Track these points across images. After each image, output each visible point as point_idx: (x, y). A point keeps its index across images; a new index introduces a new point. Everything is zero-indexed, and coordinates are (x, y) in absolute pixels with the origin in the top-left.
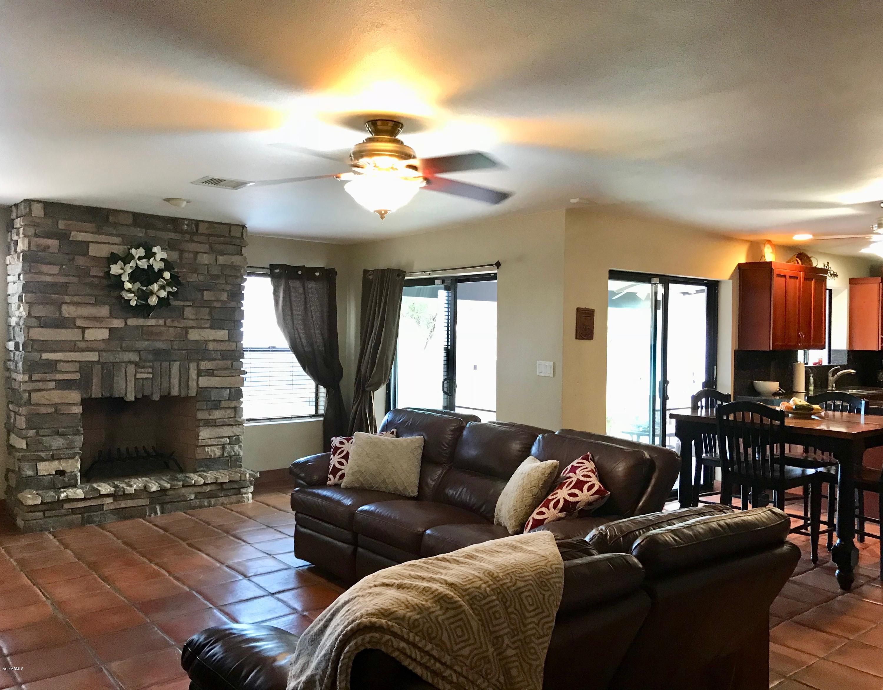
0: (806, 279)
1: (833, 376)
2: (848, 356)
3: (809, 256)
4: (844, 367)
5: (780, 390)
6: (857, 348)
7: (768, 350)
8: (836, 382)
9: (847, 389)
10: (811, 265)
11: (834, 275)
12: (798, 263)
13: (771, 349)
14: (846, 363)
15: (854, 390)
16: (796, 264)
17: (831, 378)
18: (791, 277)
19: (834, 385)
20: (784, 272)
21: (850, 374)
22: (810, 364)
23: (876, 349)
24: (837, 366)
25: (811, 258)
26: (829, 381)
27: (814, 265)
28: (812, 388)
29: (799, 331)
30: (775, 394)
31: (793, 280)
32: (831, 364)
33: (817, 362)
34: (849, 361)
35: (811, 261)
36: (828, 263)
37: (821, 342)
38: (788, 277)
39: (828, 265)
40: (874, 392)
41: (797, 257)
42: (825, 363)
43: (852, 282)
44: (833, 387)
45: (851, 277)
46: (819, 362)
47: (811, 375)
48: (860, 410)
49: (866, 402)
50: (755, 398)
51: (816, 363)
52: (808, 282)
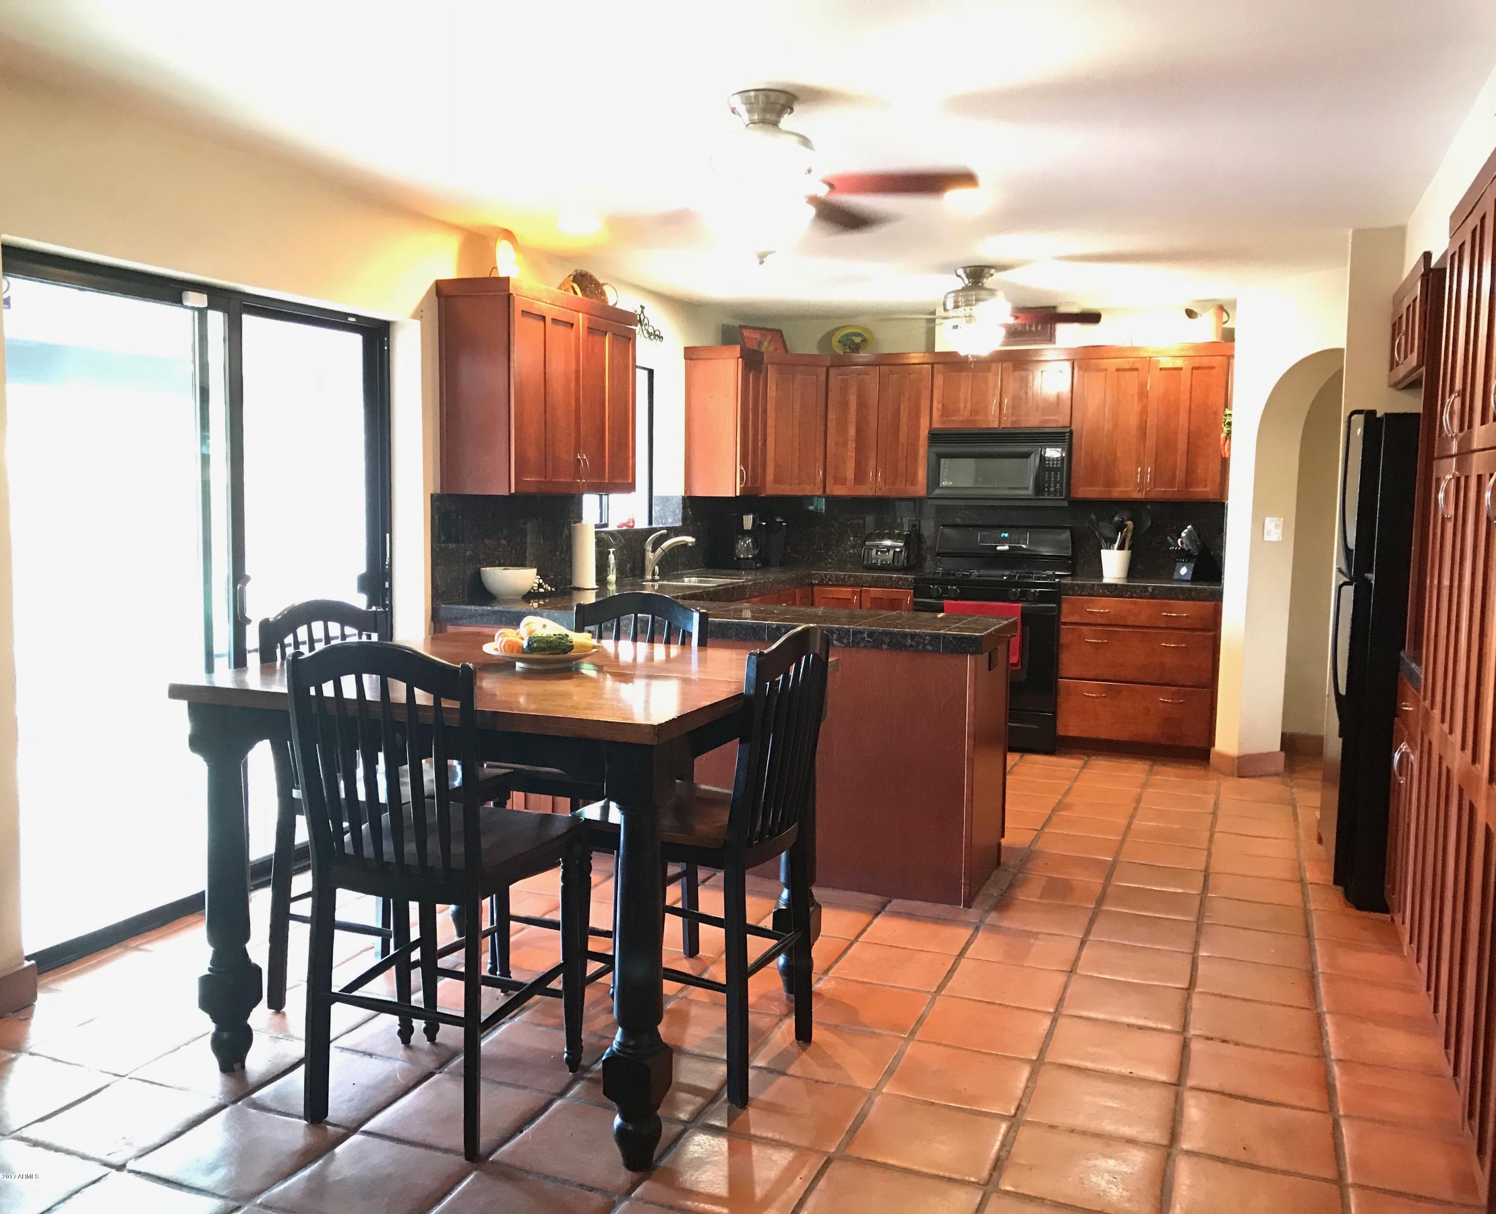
0: (591, 330)
1: (654, 551)
2: (683, 508)
3: (601, 282)
4: (673, 531)
5: (540, 586)
6: (698, 492)
7: (507, 494)
8: (660, 563)
9: (680, 577)
10: (605, 301)
11: (656, 335)
12: (575, 293)
13: (513, 491)
14: (679, 524)
15: (693, 579)
16: (572, 294)
17: (650, 555)
18: (554, 320)
19: (657, 568)
20: (542, 307)
21: (685, 545)
22: (613, 527)
23: (732, 495)
24: (662, 529)
25: (605, 287)
26: (647, 563)
27: (611, 304)
28: (612, 577)
29: (577, 451)
30: (530, 596)
31: (561, 329)
32: (654, 526)
33: (625, 521)
34: (684, 519)
35: (603, 293)
36: (642, 307)
37: (627, 478)
38: (548, 320)
39: (642, 312)
40: (728, 581)
41: (573, 281)
42: (642, 524)
43: (690, 354)
44: (653, 574)
45: (687, 346)
46: (629, 522)
47: (611, 550)
48: (690, 634)
49: (701, 615)
50: (477, 608)
51: (625, 525)
52: (597, 338)
